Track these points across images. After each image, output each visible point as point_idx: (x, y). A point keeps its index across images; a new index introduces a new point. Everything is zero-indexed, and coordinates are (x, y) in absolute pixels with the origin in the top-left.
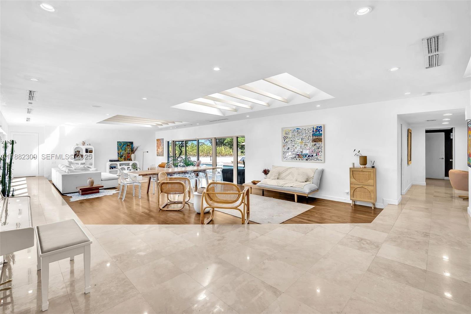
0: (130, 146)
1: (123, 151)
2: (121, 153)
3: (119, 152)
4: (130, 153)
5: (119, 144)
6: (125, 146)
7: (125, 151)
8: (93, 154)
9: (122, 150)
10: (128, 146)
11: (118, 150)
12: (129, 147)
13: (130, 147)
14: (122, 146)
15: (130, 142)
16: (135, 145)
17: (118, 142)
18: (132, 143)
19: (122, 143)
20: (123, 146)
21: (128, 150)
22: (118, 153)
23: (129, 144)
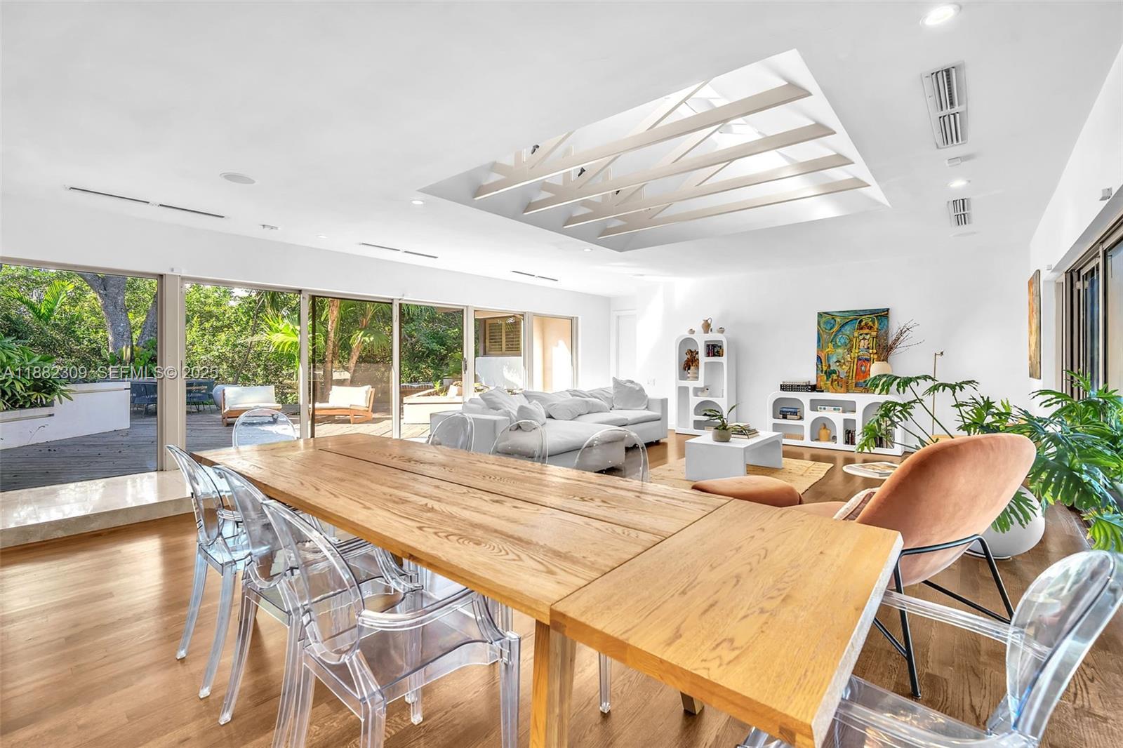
0: (871, 328)
1: (840, 351)
2: (828, 359)
3: (822, 356)
4: (868, 360)
5: (826, 323)
6: (847, 329)
7: (850, 351)
8: (723, 360)
9: (836, 346)
10: (862, 329)
11: (818, 346)
12: (867, 331)
13: (874, 334)
14: (835, 329)
15: (872, 312)
16: (896, 324)
17: (820, 315)
18: (882, 315)
19: (838, 320)
20: (839, 331)
21: (864, 344)
22: (819, 358)
23: (867, 320)
